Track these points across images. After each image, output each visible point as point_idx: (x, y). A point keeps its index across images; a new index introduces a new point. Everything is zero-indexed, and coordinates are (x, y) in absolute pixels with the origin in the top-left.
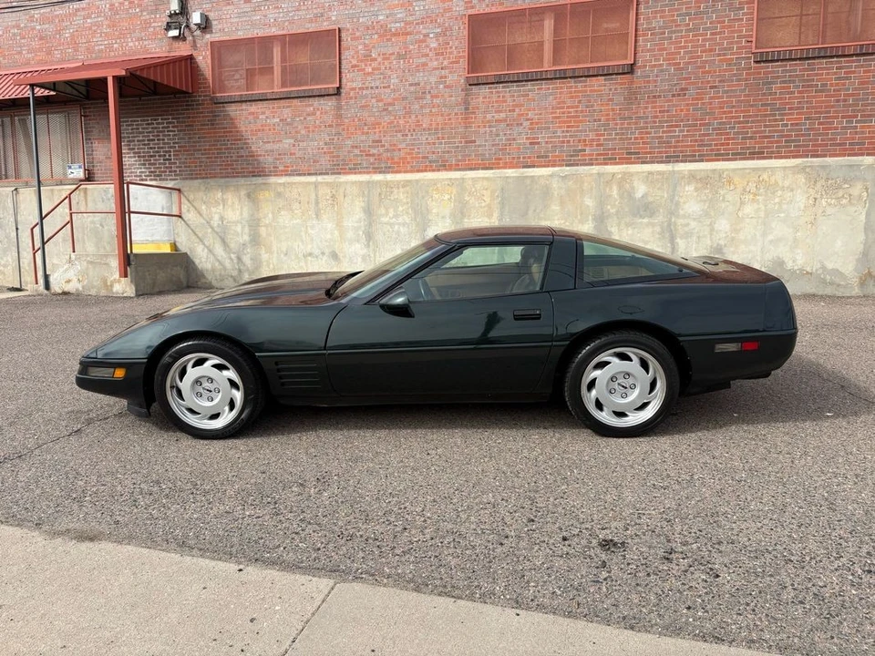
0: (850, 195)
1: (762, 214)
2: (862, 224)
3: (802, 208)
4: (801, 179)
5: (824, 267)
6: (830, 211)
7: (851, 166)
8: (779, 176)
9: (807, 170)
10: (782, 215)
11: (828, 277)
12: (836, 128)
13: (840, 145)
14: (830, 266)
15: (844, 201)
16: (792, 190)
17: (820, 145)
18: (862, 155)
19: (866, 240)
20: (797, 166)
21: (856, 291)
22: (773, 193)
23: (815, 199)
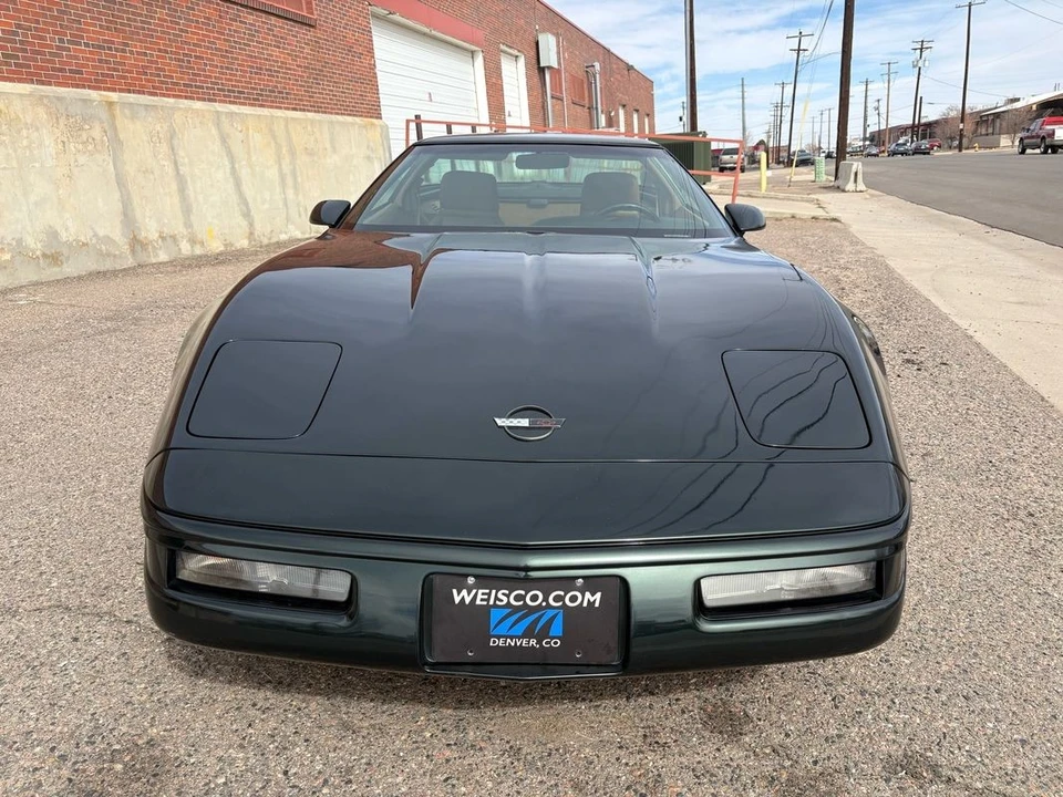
0: (93, 139)
1: (15, 164)
2: (113, 176)
3: (54, 153)
4: (42, 112)
5: (95, 235)
6: (82, 159)
7: (84, 101)
8: (17, 105)
9: (45, 101)
10: (37, 165)
11: (104, 247)
12: (50, 47)
13: (61, 70)
14: (101, 233)
15: (90, 147)
16: (37, 129)
17: (42, 68)
18: (84, 87)
19: (122, 196)
20: (30, 95)
21: (130, 262)
22: (19, 131)
23: (63, 142)
